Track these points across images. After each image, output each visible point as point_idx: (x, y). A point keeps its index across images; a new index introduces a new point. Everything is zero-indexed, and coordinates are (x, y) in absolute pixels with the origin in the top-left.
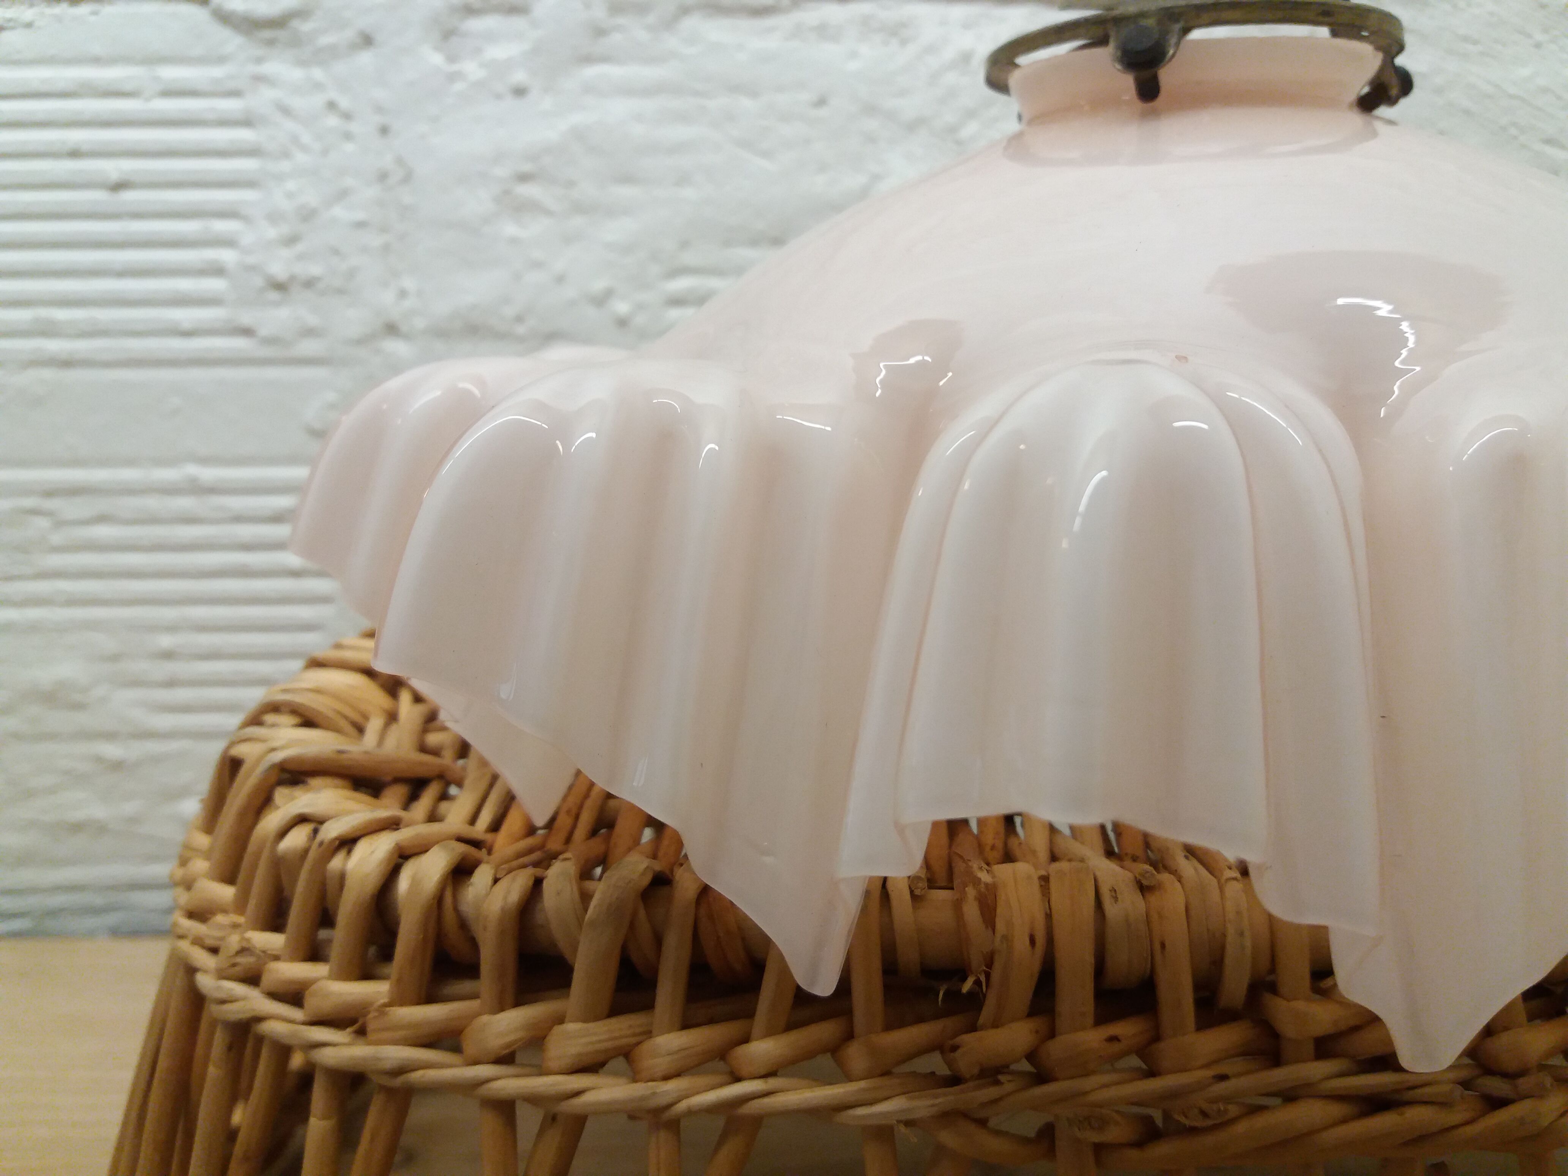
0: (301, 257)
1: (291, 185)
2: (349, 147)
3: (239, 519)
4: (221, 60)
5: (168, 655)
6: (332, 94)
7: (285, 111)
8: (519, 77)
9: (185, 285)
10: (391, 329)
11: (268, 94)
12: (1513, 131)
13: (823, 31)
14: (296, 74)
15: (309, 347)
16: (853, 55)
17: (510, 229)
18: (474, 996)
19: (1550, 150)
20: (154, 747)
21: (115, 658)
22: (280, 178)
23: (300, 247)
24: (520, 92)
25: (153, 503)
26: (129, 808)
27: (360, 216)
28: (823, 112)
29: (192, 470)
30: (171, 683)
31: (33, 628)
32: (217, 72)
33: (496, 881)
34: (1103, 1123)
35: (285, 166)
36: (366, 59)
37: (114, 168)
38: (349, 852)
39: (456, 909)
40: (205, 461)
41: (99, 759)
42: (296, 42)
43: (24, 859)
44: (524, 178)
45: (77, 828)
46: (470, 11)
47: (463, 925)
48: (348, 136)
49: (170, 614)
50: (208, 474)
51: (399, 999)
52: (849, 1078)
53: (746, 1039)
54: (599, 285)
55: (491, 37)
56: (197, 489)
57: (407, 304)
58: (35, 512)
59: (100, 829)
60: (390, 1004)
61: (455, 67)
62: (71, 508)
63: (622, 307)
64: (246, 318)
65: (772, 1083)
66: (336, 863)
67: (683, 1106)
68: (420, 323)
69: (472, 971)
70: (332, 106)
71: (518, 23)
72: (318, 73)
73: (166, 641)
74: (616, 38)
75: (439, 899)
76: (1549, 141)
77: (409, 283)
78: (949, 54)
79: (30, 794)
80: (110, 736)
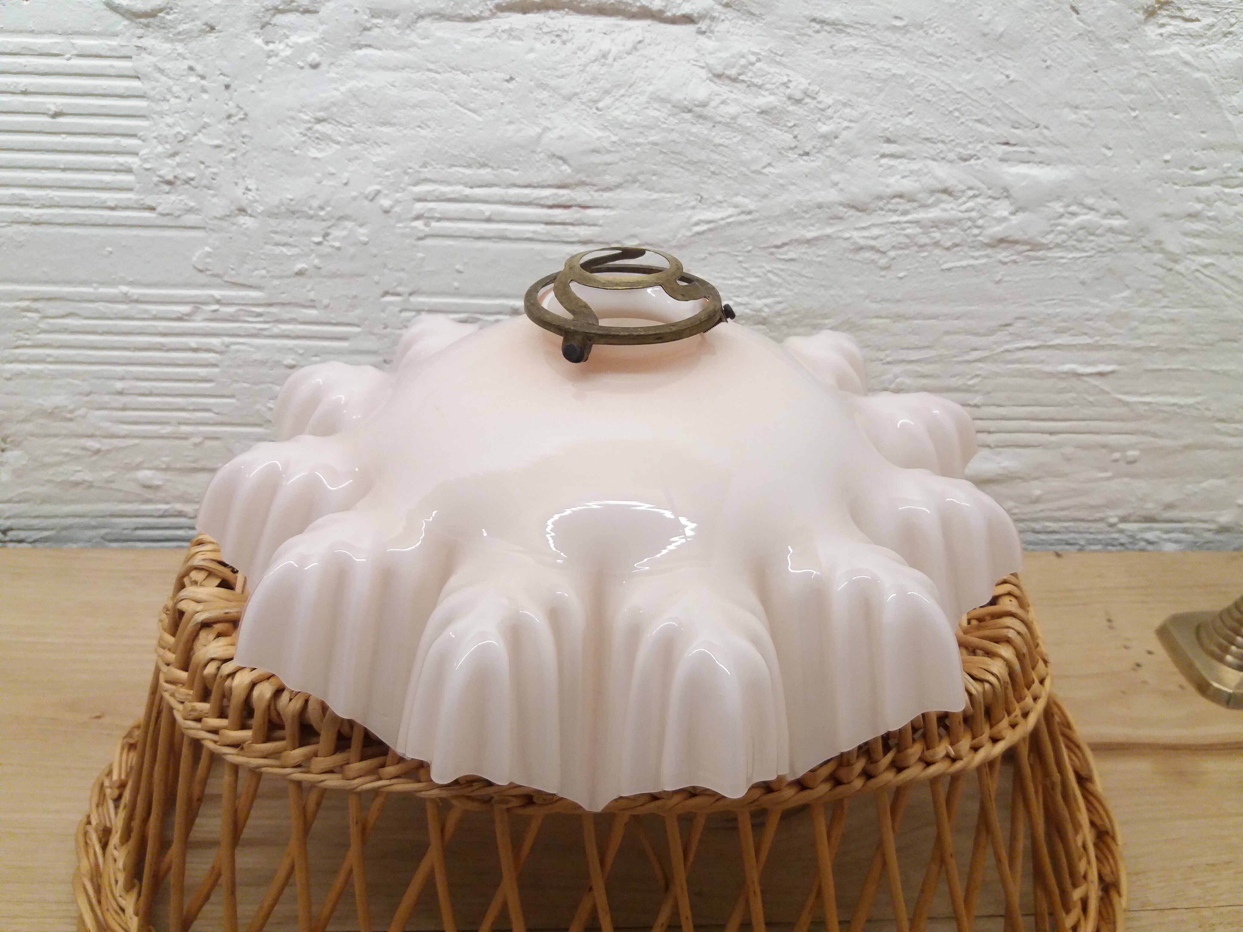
0: (179, 165)
1: (169, 120)
2: (205, 96)
3: (155, 318)
4: (115, 35)
5: (121, 393)
6: (192, 63)
7: (161, 71)
8: (314, 57)
9: (107, 178)
10: (242, 211)
11: (148, 59)
12: (957, 114)
13: (511, 33)
14: (167, 47)
15: (191, 219)
16: (531, 50)
17: (313, 153)
18: (283, 739)
19: (980, 127)
20: (116, 442)
21: (88, 394)
22: (162, 114)
23: (178, 159)
24: (315, 66)
25: (101, 306)
26: (106, 475)
27: (217, 142)
28: (511, 85)
29: (124, 289)
30: (124, 409)
31: (35, 375)
32: (113, 43)
33: (291, 700)
34: (507, 802)
35: (165, 106)
36: (211, 38)
37: (53, 103)
38: (233, 679)
39: (276, 709)
40: (131, 284)
41: (84, 449)
42: (163, 26)
43: (46, 500)
44: (319, 121)
45: (76, 484)
46: (278, 11)
47: (279, 714)
48: (204, 90)
49: (120, 369)
50: (135, 292)
51: (256, 741)
52: (419, 781)
53: (383, 766)
54: (372, 188)
55: (294, 28)
56: (126, 299)
57: (250, 195)
58: (28, 310)
59: (90, 485)
60: (252, 743)
61: (271, 46)
62: (51, 308)
63: (386, 203)
64: (149, 201)
65: (393, 781)
66: (228, 682)
67: (360, 788)
68: (260, 209)
69: (282, 727)
70: (191, 69)
71: (309, 19)
72: (180, 48)
73: (119, 385)
74: (375, 32)
75: (269, 707)
76: (979, 121)
77: (251, 183)
78: (593, 52)
79: (46, 466)
80: (91, 436)
